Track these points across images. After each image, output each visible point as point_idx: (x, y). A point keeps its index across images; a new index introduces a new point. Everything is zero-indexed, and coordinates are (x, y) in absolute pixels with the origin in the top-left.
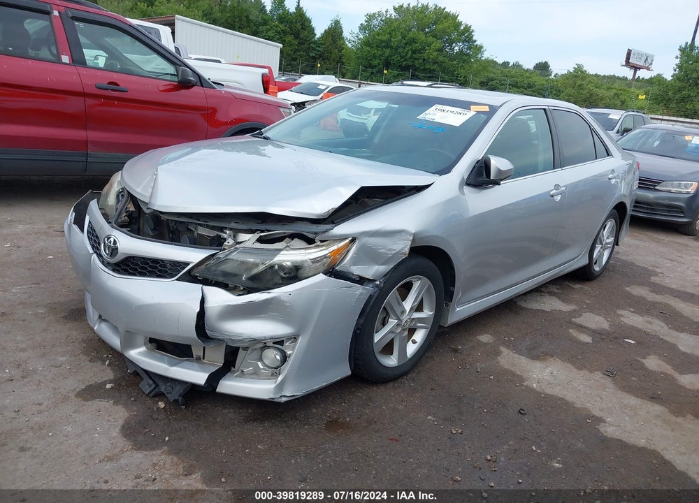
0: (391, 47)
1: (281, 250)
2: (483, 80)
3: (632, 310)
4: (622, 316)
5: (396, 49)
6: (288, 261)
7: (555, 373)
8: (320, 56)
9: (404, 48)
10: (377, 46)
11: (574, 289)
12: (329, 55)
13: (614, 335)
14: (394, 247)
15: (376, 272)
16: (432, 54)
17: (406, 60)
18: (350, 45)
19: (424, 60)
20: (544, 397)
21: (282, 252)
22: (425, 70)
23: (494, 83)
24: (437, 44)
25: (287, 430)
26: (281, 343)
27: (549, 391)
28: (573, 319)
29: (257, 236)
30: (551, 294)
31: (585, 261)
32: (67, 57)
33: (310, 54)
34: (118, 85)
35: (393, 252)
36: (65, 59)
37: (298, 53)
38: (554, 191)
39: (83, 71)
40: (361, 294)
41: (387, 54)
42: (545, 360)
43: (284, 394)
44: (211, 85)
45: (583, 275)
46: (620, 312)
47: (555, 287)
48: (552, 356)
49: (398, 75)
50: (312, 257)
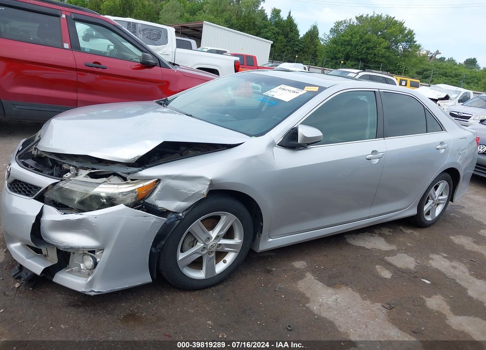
0: (351, 45)
1: (100, 184)
2: (419, 70)
3: (445, 255)
4: (432, 259)
5: (355, 47)
6: (103, 192)
7: (339, 300)
8: (301, 50)
9: (361, 46)
10: (342, 44)
11: (404, 233)
12: (308, 49)
13: (415, 275)
14: (193, 189)
15: (178, 206)
16: (381, 51)
17: (361, 54)
18: (322, 43)
19: (375, 55)
20: (317, 319)
21: (101, 186)
22: (375, 62)
23: (428, 73)
24: (386, 44)
25: (92, 316)
26: (93, 252)
27: (324, 315)
28: (386, 258)
29: (88, 172)
30: (381, 235)
31: (413, 212)
32: (68, 45)
33: (295, 49)
34: (100, 64)
35: (193, 193)
36: (66, 46)
37: (287, 48)
38: (371, 156)
39: (77, 54)
40: (155, 222)
41: (348, 50)
42: (338, 288)
43: (93, 289)
44: (166, 65)
45: (415, 222)
46: (431, 256)
47: (388, 230)
48: (347, 285)
49: (355, 64)
50: (121, 191)
